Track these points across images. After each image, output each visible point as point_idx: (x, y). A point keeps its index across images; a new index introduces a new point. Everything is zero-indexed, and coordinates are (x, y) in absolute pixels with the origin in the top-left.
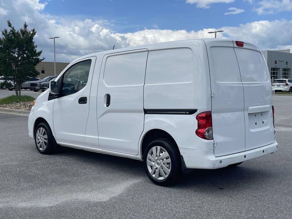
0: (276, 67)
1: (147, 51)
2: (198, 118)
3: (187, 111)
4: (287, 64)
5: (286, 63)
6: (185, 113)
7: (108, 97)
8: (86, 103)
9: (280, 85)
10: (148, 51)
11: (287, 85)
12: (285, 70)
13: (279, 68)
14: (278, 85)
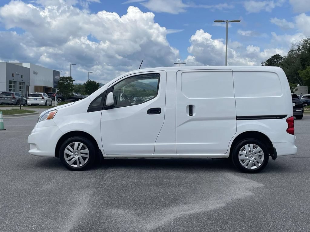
0: (14, 80)
1: (231, 71)
2: (287, 121)
3: (278, 117)
4: (22, 78)
5: (21, 76)
6: (275, 118)
7: (191, 108)
8: (160, 113)
9: (36, 99)
10: (233, 71)
11: (43, 98)
12: (20, 83)
13: (16, 81)
14: (34, 99)
